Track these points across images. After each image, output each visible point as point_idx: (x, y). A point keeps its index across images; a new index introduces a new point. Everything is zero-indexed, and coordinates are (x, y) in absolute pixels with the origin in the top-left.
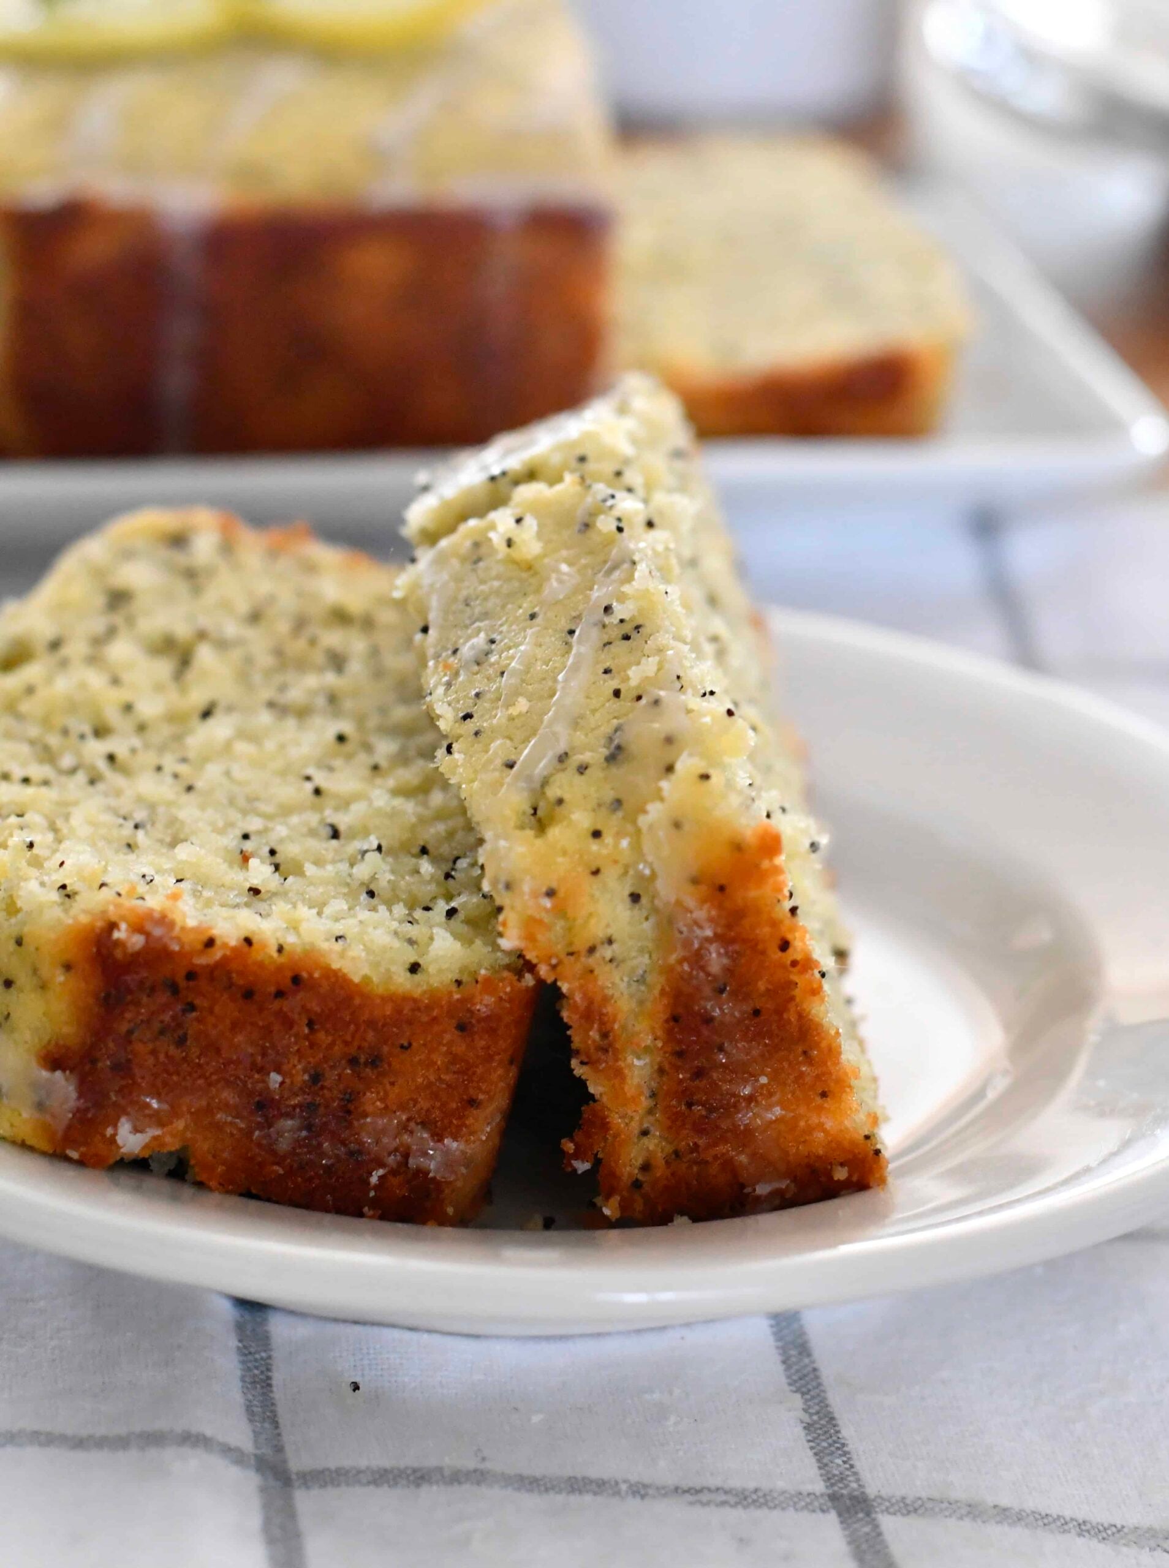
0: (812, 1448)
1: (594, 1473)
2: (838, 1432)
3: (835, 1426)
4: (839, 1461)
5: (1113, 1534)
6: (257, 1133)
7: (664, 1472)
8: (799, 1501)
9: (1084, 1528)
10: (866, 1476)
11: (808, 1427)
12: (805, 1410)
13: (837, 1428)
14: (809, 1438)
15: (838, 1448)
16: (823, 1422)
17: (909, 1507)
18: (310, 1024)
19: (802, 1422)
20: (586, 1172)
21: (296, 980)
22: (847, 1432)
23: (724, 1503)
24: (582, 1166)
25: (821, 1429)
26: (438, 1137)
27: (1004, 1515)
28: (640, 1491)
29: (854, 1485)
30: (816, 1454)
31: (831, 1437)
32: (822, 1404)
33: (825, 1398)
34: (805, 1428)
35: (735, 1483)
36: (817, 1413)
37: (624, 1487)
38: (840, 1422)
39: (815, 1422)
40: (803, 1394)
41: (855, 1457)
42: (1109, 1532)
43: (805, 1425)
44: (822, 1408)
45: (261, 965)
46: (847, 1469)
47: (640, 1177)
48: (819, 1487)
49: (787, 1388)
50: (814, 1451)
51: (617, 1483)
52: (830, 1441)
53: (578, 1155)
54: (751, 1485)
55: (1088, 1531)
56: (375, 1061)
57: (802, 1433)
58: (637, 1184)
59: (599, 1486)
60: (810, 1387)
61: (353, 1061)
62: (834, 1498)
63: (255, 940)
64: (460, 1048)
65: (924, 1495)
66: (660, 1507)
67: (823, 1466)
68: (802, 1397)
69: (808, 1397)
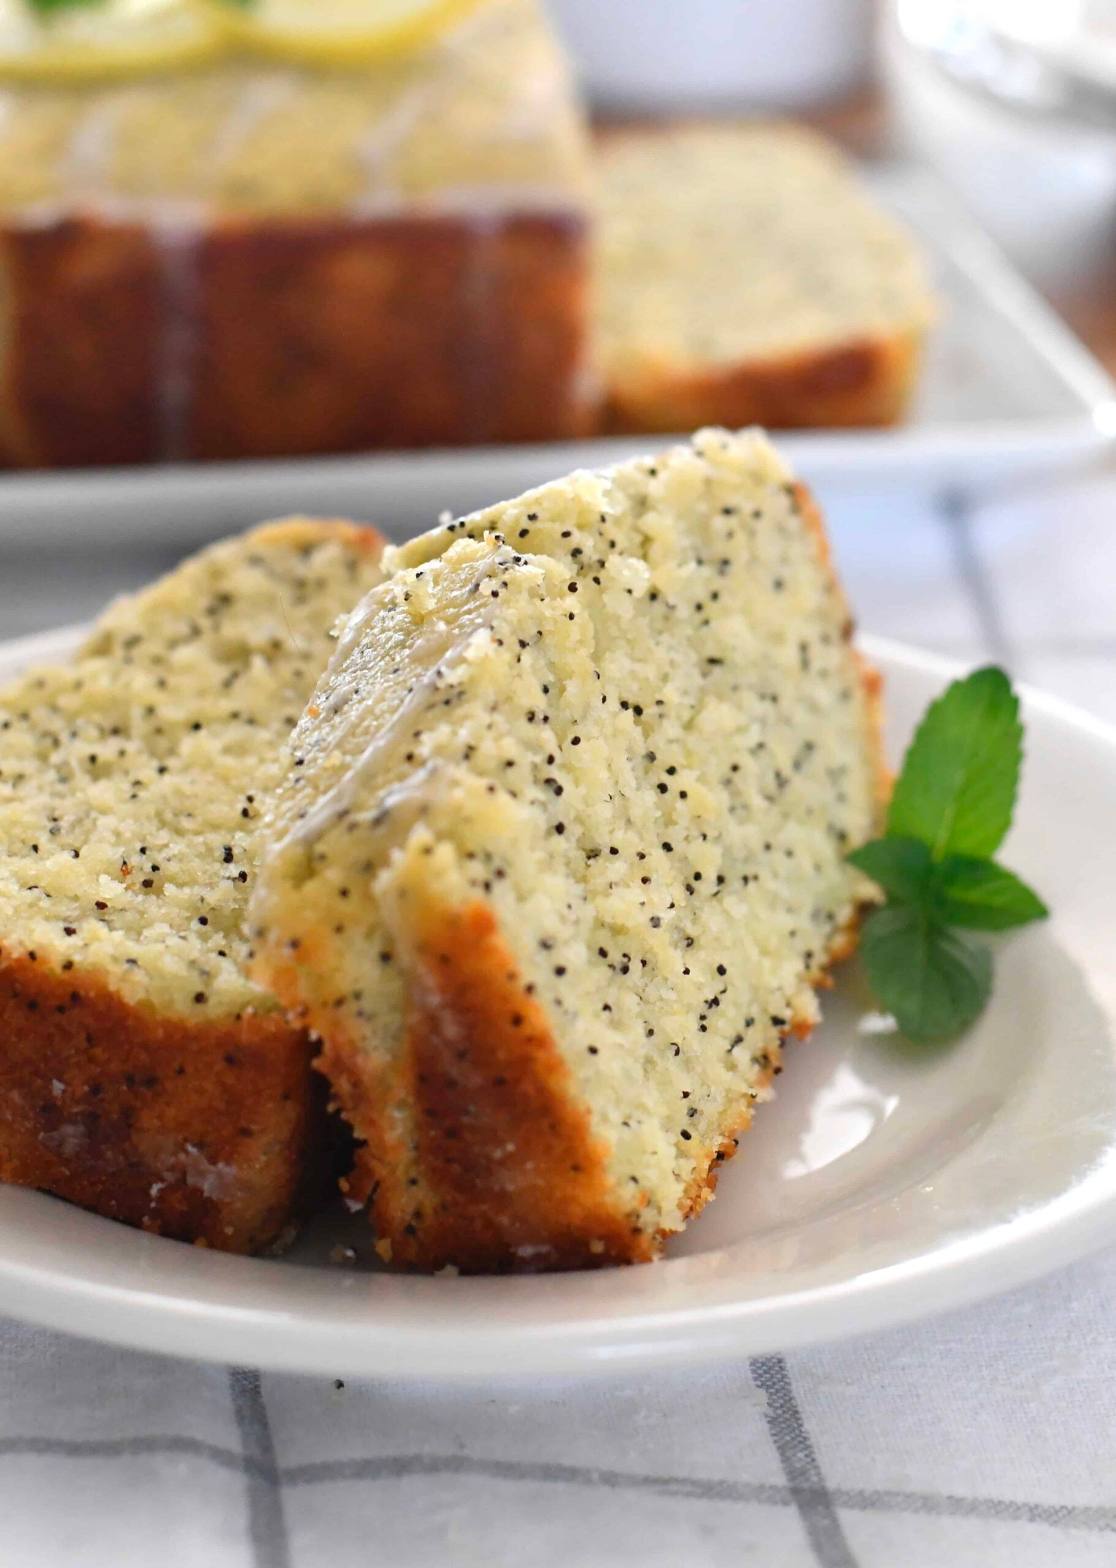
0: (775, 1442)
1: (567, 1461)
2: (801, 1425)
3: (798, 1419)
4: (801, 1455)
5: (1064, 1516)
6: (42, 1135)
7: (634, 1463)
8: (762, 1494)
9: (1036, 1513)
10: (825, 1469)
11: (772, 1421)
12: (769, 1405)
13: (800, 1422)
14: (774, 1432)
15: (801, 1442)
16: (787, 1416)
17: (869, 1501)
18: (89, 1039)
19: (766, 1416)
20: (358, 1212)
21: (75, 997)
22: (810, 1426)
23: (688, 1495)
24: (355, 1206)
25: (784, 1423)
26: (213, 1161)
27: (959, 1506)
28: (611, 1479)
29: (815, 1479)
30: (779, 1448)
31: (794, 1430)
32: (787, 1398)
33: (790, 1391)
34: (769, 1422)
35: (702, 1475)
36: (782, 1406)
37: (595, 1476)
38: (803, 1416)
39: (779, 1416)
40: (768, 1387)
41: (816, 1450)
42: (1060, 1514)
43: (769, 1419)
44: (786, 1401)
45: (45, 977)
46: (808, 1463)
47: (414, 1223)
48: (780, 1480)
49: (753, 1383)
50: (778, 1445)
51: (588, 1472)
52: (793, 1435)
53: (354, 1194)
54: (717, 1477)
55: (1040, 1516)
56: (151, 1081)
57: (767, 1426)
58: (410, 1230)
59: (572, 1474)
60: (774, 1380)
61: (130, 1080)
62: (795, 1492)
63: (39, 954)
64: (229, 1079)
65: (880, 1487)
66: (631, 1495)
67: (785, 1460)
68: (767, 1392)
69: (772, 1391)
